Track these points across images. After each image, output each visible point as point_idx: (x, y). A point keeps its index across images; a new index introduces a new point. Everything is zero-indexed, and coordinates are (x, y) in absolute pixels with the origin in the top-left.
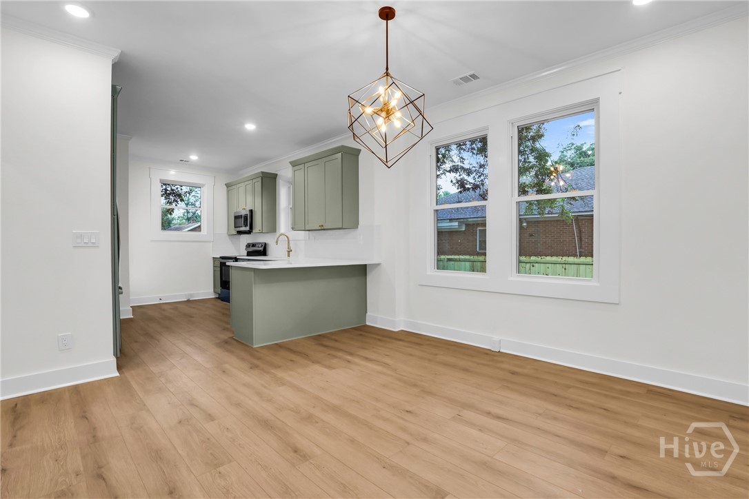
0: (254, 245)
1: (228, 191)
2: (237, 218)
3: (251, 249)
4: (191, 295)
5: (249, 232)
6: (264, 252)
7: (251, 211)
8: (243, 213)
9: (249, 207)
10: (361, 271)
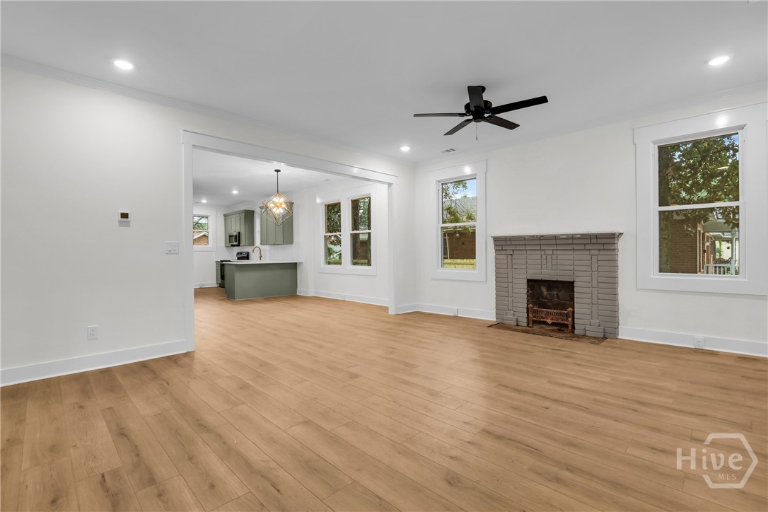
0: (241, 253)
1: (225, 220)
2: (231, 236)
3: (240, 256)
4: (203, 285)
5: (238, 245)
6: (247, 258)
7: (239, 233)
8: (235, 234)
9: (238, 230)
10: (294, 266)
